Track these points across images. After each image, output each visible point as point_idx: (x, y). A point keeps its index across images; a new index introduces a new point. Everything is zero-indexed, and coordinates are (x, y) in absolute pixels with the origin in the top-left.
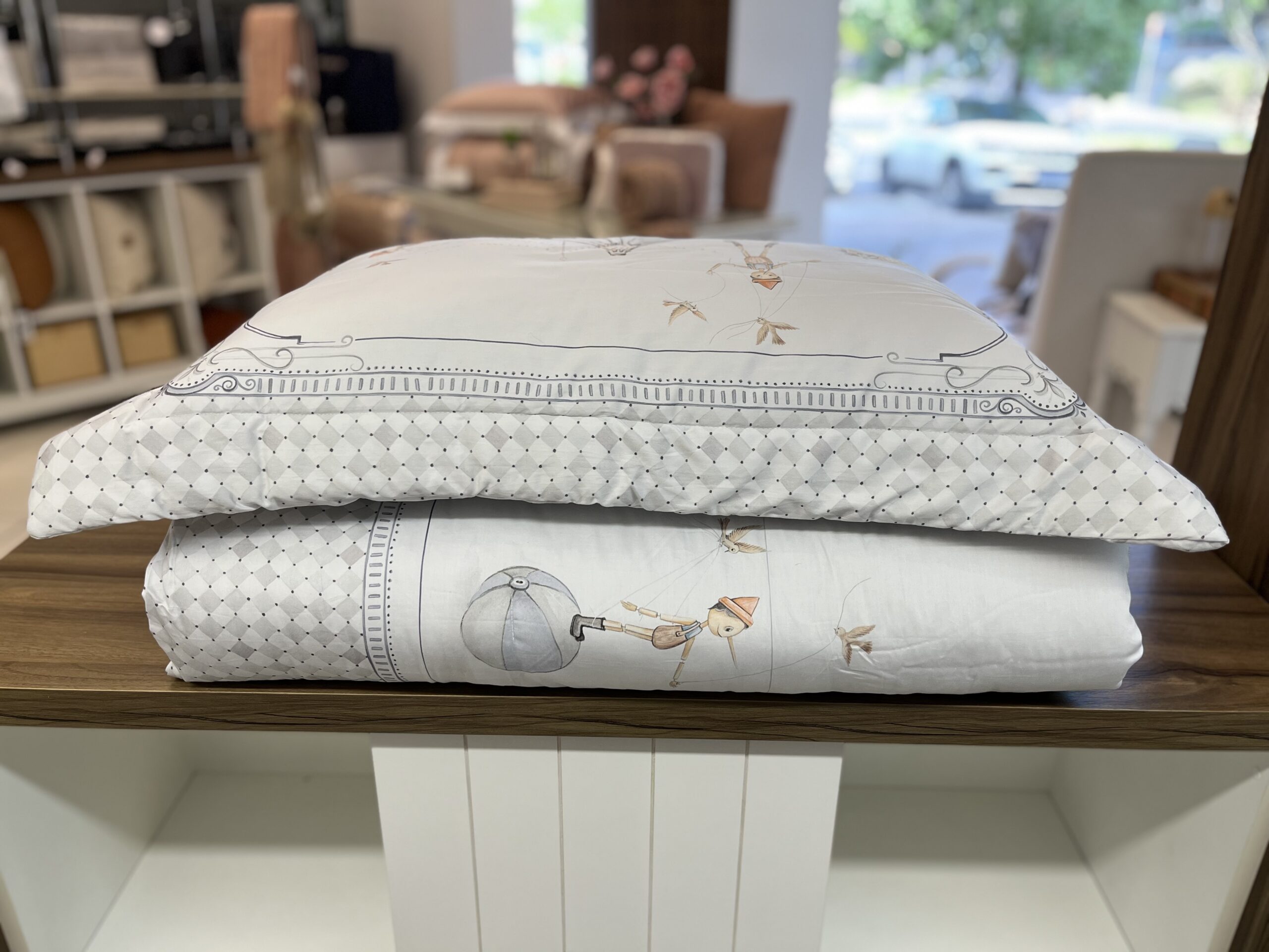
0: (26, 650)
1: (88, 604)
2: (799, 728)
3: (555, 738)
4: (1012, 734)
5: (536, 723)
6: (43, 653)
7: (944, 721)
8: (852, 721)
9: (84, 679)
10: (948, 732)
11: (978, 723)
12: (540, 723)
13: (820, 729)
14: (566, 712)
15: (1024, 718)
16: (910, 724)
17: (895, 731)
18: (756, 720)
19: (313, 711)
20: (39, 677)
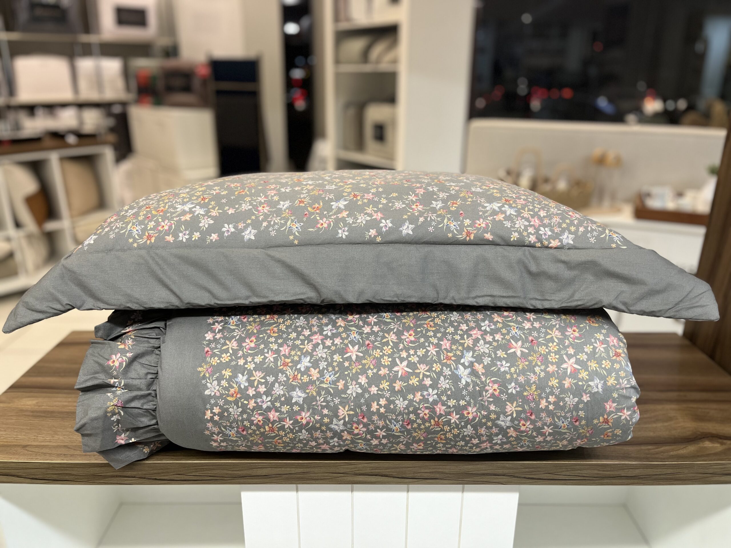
0: (35, 437)
1: (70, 408)
2: (494, 477)
3: (350, 485)
4: (619, 478)
5: (341, 477)
6: (46, 440)
7: (579, 472)
8: (525, 472)
9: (72, 455)
10: (582, 478)
11: (598, 472)
12: (343, 477)
13: (507, 477)
14: (358, 470)
15: (626, 469)
16: (559, 474)
17: (551, 478)
18: (469, 473)
19: (209, 472)
20: (45, 454)
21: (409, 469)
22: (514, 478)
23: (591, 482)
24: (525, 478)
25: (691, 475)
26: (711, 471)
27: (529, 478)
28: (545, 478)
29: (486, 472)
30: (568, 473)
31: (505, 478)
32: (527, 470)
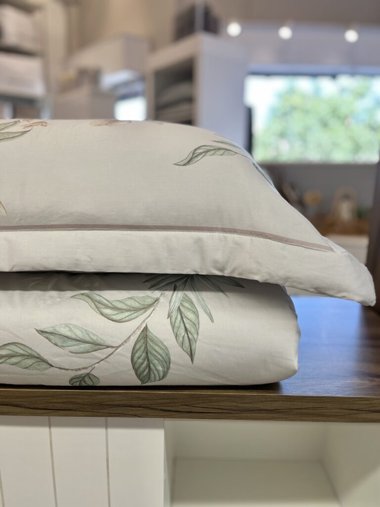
21: (40, 398)
22: (150, 410)
23: (230, 415)
24: (161, 410)
25: (335, 410)
26: (356, 407)
27: (166, 411)
28: (183, 410)
29: (121, 403)
30: (205, 405)
31: (141, 410)
32: (163, 401)
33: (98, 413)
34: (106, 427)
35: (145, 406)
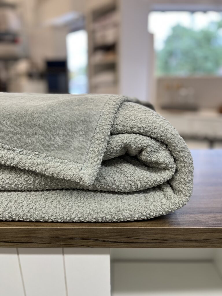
2: (82, 240)
4: (190, 242)
7: (154, 236)
8: (108, 236)
10: (157, 241)
11: (172, 236)
13: (93, 241)
15: (195, 233)
16: (138, 238)
17: (131, 241)
18: (60, 237)
21: (7, 234)
22: (99, 242)
24: (108, 241)
27: (112, 242)
28: (126, 241)
29: (74, 236)
30: (145, 237)
31: (91, 242)
33: (55, 245)
34: (63, 253)
35: (95, 238)
